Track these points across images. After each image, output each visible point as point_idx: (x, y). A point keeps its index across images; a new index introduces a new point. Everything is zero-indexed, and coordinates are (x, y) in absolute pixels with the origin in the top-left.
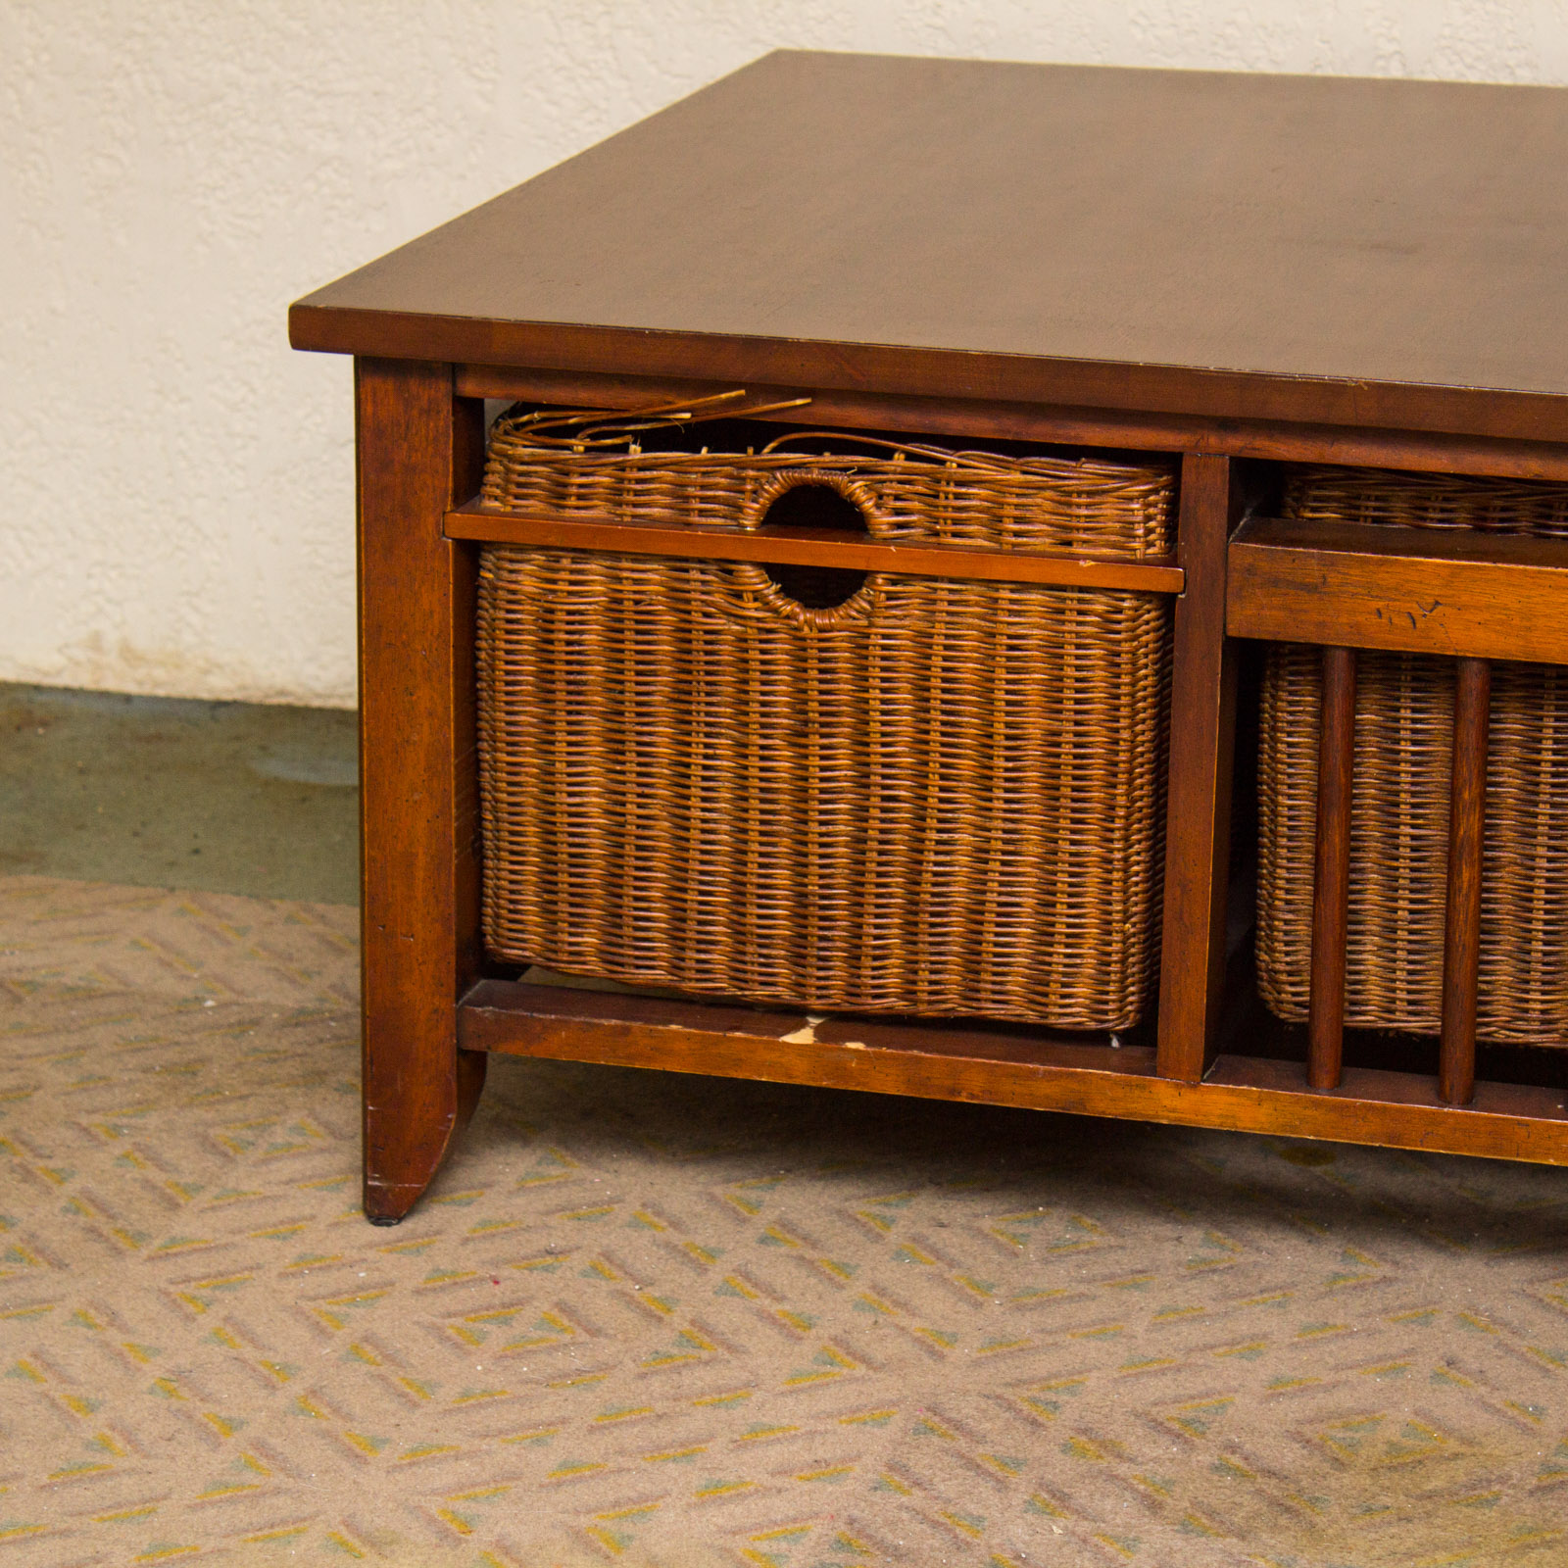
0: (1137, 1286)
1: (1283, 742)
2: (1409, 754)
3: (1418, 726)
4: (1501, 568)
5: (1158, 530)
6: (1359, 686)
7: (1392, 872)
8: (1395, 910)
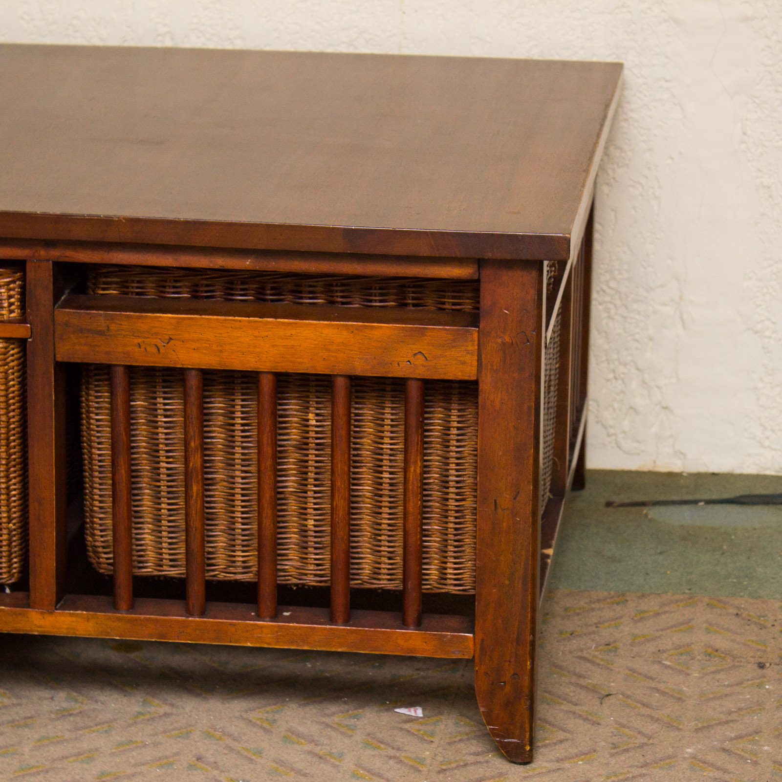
0: (26, 726)
1: (93, 419)
2: (163, 423)
3: (167, 407)
4: (204, 318)
5: (16, 303)
6: (132, 386)
7: (157, 489)
8: (160, 510)
